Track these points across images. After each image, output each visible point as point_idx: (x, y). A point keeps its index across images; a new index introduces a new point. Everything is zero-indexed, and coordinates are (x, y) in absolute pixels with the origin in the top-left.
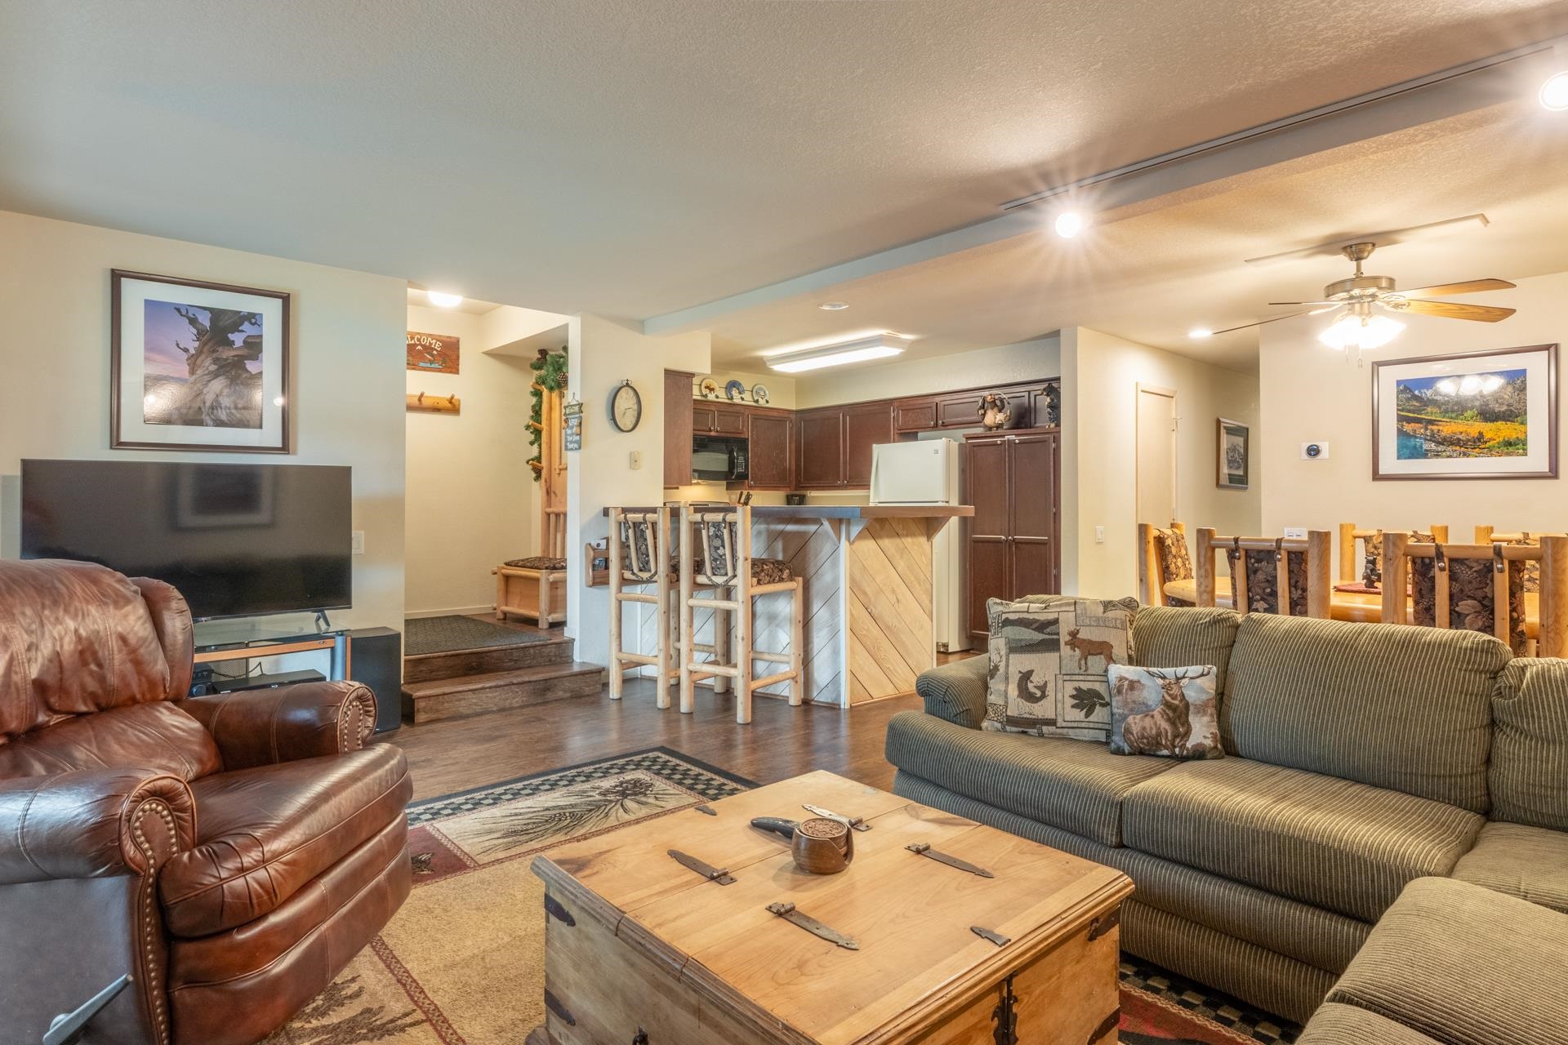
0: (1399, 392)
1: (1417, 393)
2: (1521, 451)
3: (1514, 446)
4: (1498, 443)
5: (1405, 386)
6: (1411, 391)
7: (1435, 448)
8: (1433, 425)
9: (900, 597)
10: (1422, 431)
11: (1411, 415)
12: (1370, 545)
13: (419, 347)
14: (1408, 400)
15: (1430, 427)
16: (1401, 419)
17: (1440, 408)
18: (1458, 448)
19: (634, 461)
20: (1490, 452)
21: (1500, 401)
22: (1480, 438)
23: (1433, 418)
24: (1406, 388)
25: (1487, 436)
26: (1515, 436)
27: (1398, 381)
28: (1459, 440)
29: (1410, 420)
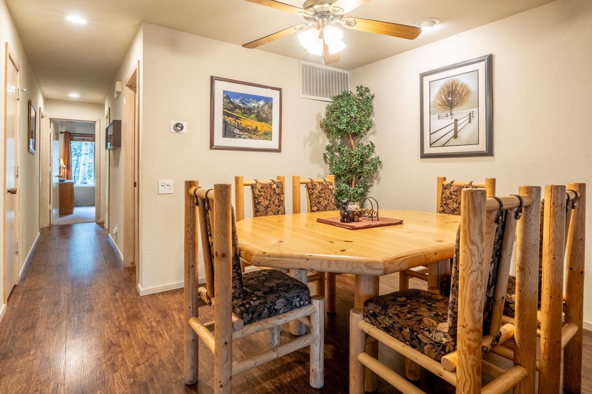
0: (224, 98)
1: (232, 100)
2: (270, 138)
3: (267, 135)
4: (263, 133)
5: (227, 95)
6: (229, 98)
7: (239, 132)
8: (238, 119)
10: (234, 122)
11: (229, 112)
14: (228, 103)
15: (237, 120)
16: (224, 113)
17: (241, 111)
18: (248, 134)
20: (259, 137)
21: (264, 111)
22: (256, 130)
23: (239, 116)
25: (259, 129)
26: (268, 130)
27: (224, 91)
28: (248, 129)
29: (228, 115)
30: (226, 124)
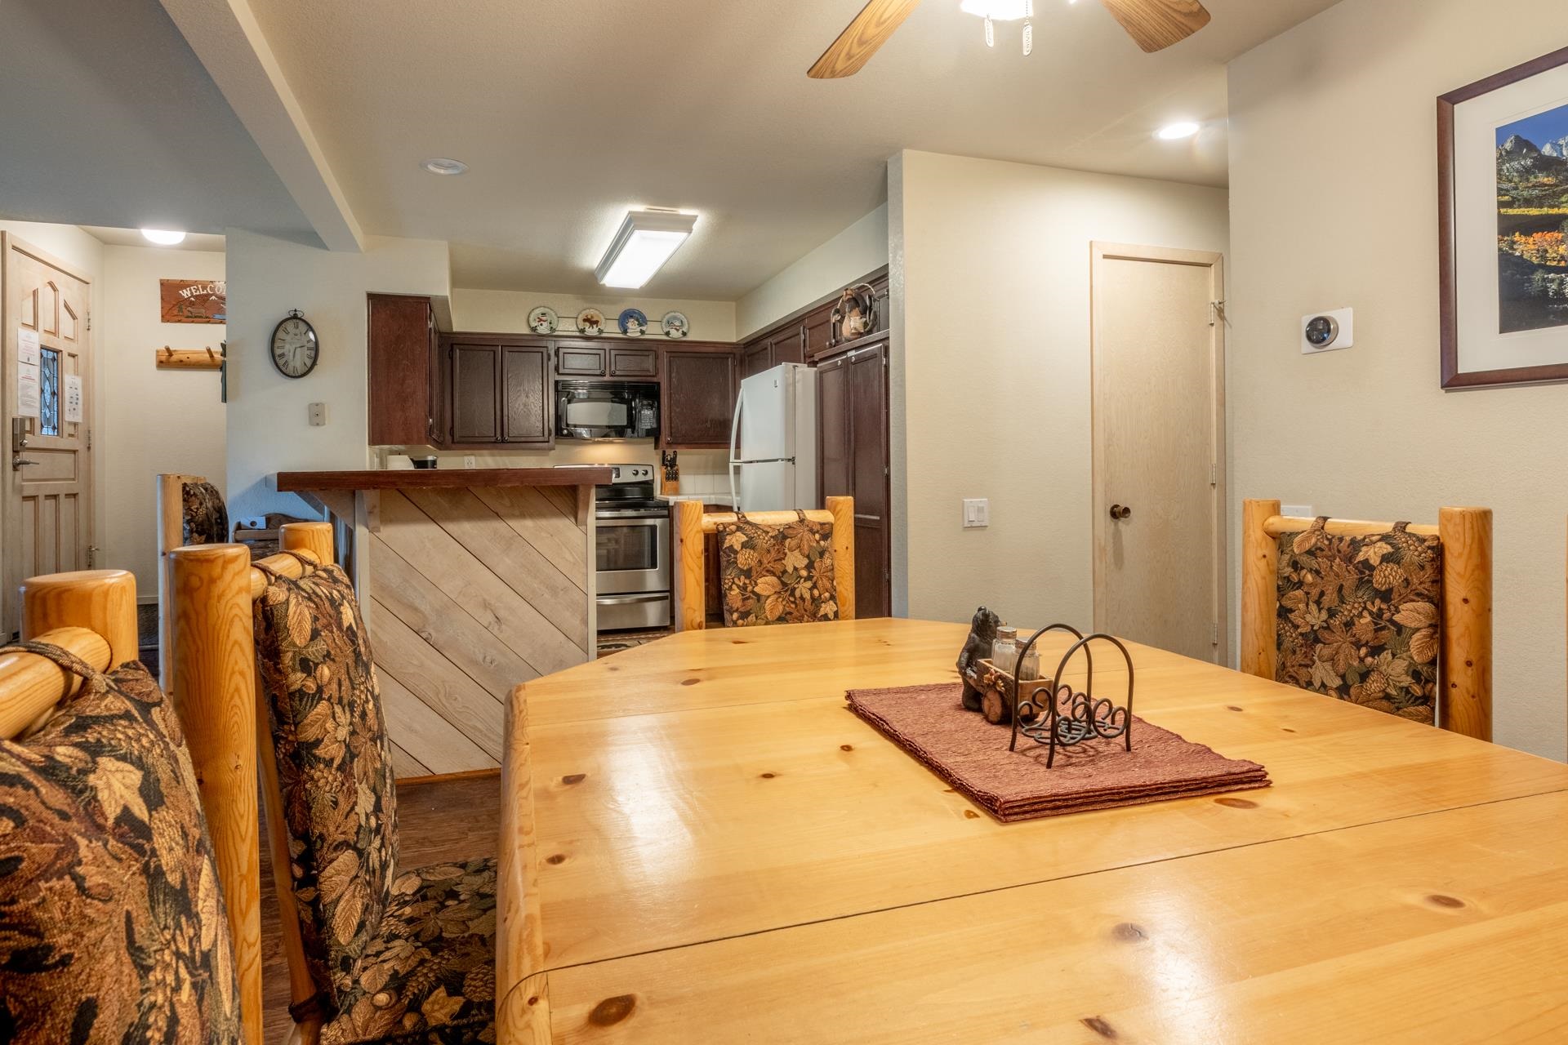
0: (1503, 157)
1: (1547, 150)
5: (1517, 138)
6: (1531, 147)
9: (502, 614)
10: (1562, 248)
11: (1534, 212)
12: (1286, 557)
13: (213, 297)
14: (1526, 172)
16: (1507, 227)
19: (316, 415)
24: (1521, 143)
27: (1501, 130)
29: (1529, 227)
30: (1513, 271)
